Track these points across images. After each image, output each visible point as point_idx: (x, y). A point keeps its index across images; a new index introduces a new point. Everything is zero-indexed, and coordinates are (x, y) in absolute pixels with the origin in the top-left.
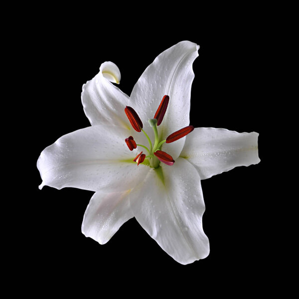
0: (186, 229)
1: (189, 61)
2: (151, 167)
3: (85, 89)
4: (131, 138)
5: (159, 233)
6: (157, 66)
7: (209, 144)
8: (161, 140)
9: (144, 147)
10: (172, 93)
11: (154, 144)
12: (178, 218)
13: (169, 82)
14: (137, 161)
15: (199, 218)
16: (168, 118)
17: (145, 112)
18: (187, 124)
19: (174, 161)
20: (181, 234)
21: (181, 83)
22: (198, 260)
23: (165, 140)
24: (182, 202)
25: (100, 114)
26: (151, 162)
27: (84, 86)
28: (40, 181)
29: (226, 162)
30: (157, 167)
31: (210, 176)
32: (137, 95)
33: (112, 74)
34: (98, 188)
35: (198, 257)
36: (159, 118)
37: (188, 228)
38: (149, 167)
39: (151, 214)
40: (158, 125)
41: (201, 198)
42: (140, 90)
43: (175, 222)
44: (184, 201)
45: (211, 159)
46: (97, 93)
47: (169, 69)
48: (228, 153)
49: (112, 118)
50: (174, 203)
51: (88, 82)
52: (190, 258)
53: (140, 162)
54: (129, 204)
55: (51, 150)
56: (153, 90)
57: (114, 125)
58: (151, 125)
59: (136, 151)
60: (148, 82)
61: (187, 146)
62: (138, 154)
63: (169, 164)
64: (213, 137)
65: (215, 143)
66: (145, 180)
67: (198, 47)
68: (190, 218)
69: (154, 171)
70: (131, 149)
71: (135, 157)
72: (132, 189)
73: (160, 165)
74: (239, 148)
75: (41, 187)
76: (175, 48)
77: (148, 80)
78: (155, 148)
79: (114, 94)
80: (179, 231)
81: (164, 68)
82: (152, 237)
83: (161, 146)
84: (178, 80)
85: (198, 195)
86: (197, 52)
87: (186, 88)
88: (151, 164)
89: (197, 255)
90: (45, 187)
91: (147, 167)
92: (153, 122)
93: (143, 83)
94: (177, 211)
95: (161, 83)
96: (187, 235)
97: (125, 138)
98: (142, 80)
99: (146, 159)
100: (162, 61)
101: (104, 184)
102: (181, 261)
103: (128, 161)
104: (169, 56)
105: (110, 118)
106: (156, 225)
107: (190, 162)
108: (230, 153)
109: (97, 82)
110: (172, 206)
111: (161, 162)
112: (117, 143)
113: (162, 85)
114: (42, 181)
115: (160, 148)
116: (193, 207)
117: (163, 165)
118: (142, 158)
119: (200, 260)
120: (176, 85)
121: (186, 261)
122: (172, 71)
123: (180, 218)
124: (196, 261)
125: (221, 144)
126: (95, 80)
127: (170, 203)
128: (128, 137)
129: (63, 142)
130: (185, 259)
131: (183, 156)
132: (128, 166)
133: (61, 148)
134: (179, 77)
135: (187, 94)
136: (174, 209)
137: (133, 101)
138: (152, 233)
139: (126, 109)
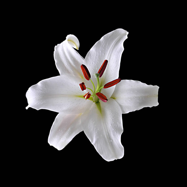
0: (112, 141)
1: (121, 41)
2: (93, 101)
3: (56, 49)
4: (83, 83)
5: (97, 142)
6: (102, 42)
7: (129, 91)
8: (101, 86)
9: (90, 89)
10: (109, 59)
11: (96, 88)
12: (107, 134)
13: (108, 52)
14: (86, 97)
15: (119, 136)
16: (106, 73)
17: (93, 69)
18: (117, 77)
19: (107, 100)
20: (108, 143)
21: (116, 53)
22: (117, 159)
23: (103, 87)
24: (110, 125)
25: (65, 68)
26: (94, 98)
27: (56, 47)
28: (27, 105)
29: (138, 104)
30: (97, 102)
31: (128, 112)
32: (89, 58)
33: (74, 43)
34: (60, 111)
35: (116, 158)
36: (101, 73)
37: (112, 140)
38: (92, 101)
39: (93, 130)
40: (100, 77)
41: (121, 124)
42: (91, 55)
43: (106, 136)
44: (111, 125)
45: (129, 101)
46: (64, 53)
47: (109, 44)
48: (140, 98)
49: (73, 71)
50: (106, 125)
51: (58, 45)
52: (112, 158)
53: (88, 98)
54: (80, 122)
55: (35, 88)
56: (99, 56)
57: (74, 75)
58: (96, 77)
59: (85, 92)
60: (96, 51)
61: (116, 91)
62: (86, 93)
63: (104, 101)
64: (132, 86)
65: (133, 91)
66: (90, 109)
67: (128, 33)
68: (114, 135)
69: (95, 104)
70: (83, 90)
71: (84, 95)
72: (82, 113)
73: (99, 101)
74: (147, 95)
75: (27, 108)
76: (114, 32)
77: (96, 50)
78: (97, 91)
79: (74, 55)
80: (107, 142)
81: (106, 43)
82: (92, 144)
83: (101, 90)
84: (114, 52)
85: (120, 123)
86: (127, 36)
87: (118, 56)
88: (94, 100)
89: (116, 156)
90: (30, 108)
91: (91, 101)
92: (97, 75)
93: (93, 51)
94: (107, 130)
95: (104, 52)
96: (112, 144)
97: (80, 83)
98: (93, 50)
99: (91, 96)
100: (106, 39)
101: (65, 108)
102: (106, 159)
103: (80, 96)
104: (110, 37)
105: (72, 71)
106: (96, 137)
107: (116, 102)
108: (141, 98)
109: (64, 45)
110: (105, 127)
111: (100, 100)
112: (75, 85)
113: (104, 54)
114: (28, 104)
115: (100, 91)
116: (116, 129)
117: (100, 101)
118: (89, 96)
119: (118, 159)
120: (112, 54)
121: (110, 159)
122: (111, 46)
123: (109, 134)
124: (115, 160)
125: (136, 91)
126: (63, 44)
127: (104, 125)
128: (81, 83)
129: (42, 84)
130: (109, 158)
131: (113, 98)
132: (80, 99)
133: (41, 87)
134: (115, 49)
135: (119, 60)
136: (106, 129)
137: (86, 61)
138: (92, 141)
139: (81, 66)
